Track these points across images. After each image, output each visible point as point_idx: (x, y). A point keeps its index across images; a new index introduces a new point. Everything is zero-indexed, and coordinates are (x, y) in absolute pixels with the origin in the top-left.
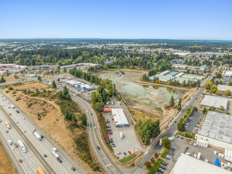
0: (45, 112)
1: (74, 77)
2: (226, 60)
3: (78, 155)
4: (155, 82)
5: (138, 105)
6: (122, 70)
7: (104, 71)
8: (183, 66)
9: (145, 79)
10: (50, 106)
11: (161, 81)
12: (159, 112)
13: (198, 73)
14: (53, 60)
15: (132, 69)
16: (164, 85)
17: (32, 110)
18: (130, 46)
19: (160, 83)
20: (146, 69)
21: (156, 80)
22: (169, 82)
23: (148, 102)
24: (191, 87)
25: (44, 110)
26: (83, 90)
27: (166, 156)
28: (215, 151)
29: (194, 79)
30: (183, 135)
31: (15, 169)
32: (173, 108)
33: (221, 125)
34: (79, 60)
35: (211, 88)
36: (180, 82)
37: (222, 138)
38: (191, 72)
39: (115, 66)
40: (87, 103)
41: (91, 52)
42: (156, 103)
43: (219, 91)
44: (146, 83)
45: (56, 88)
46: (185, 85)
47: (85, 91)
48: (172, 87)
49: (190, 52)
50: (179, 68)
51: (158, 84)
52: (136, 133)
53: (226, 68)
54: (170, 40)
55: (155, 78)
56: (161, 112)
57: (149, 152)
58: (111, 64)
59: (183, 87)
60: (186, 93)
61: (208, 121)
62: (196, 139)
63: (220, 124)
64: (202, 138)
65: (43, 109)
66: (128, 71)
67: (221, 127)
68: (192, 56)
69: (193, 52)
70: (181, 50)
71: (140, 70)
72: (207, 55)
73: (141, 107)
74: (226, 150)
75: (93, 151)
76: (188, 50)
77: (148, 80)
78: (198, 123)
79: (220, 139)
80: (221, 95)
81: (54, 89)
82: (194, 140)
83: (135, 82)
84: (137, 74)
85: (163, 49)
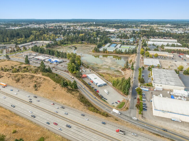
0: (38, 84)
1: (38, 53)
2: (144, 33)
3: (88, 109)
4: (104, 53)
5: (102, 70)
6: (73, 45)
7: (59, 47)
8: (118, 40)
9: (97, 50)
10: (40, 78)
11: (109, 52)
12: (119, 73)
13: (130, 44)
14: (5, 40)
15: (81, 44)
16: (112, 54)
17: (23, 84)
18: (67, 25)
19: (108, 53)
20: (92, 43)
21: (105, 51)
22: (115, 52)
23: (107, 67)
24: (130, 54)
25: (36, 82)
26: (55, 63)
27: (143, 100)
28: (168, 92)
29: (130, 48)
30: (145, 85)
31: (47, 129)
32: (128, 69)
33: (165, 76)
34: (32, 39)
35: (145, 53)
36: (122, 51)
37: (169, 83)
38: (125, 43)
39: (66, 42)
40: (66, 73)
41: (40, 31)
42: (113, 67)
43: (151, 55)
44: (98, 54)
45: (29, 63)
46: (126, 53)
47: (58, 63)
48: (117, 55)
49: (116, 29)
50: (115, 41)
51: (107, 54)
52: (114, 89)
53: (146, 39)
54: (96, 20)
55: (104, 49)
56: (120, 73)
57: (131, 99)
58: (62, 40)
59: (125, 54)
60: (129, 58)
61: (156, 74)
62: (154, 86)
63: (163, 76)
64: (158, 85)
65: (34, 82)
66: (78, 45)
67: (165, 77)
68: (119, 31)
69: (118, 29)
70: (108, 27)
71: (87, 44)
72: (128, 30)
73: (105, 71)
74: (174, 90)
75: (95, 105)
76: (113, 27)
77: (99, 52)
78: (150, 77)
79: (169, 84)
80: (152, 58)
81: (27, 65)
82: (153, 87)
83: (90, 54)
84: (87, 48)
85: (95, 27)
